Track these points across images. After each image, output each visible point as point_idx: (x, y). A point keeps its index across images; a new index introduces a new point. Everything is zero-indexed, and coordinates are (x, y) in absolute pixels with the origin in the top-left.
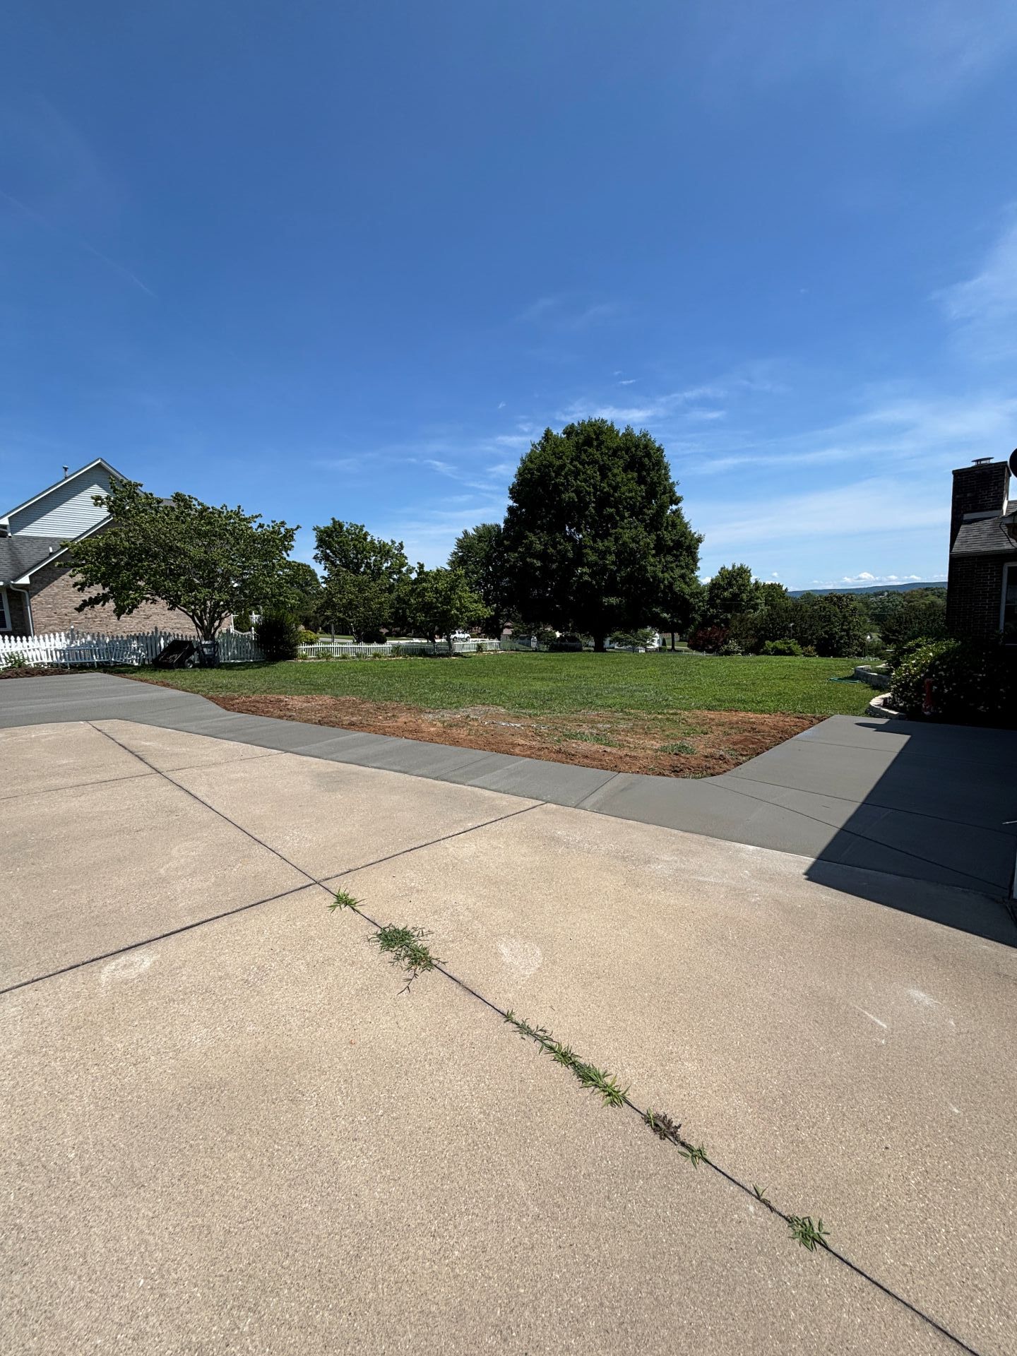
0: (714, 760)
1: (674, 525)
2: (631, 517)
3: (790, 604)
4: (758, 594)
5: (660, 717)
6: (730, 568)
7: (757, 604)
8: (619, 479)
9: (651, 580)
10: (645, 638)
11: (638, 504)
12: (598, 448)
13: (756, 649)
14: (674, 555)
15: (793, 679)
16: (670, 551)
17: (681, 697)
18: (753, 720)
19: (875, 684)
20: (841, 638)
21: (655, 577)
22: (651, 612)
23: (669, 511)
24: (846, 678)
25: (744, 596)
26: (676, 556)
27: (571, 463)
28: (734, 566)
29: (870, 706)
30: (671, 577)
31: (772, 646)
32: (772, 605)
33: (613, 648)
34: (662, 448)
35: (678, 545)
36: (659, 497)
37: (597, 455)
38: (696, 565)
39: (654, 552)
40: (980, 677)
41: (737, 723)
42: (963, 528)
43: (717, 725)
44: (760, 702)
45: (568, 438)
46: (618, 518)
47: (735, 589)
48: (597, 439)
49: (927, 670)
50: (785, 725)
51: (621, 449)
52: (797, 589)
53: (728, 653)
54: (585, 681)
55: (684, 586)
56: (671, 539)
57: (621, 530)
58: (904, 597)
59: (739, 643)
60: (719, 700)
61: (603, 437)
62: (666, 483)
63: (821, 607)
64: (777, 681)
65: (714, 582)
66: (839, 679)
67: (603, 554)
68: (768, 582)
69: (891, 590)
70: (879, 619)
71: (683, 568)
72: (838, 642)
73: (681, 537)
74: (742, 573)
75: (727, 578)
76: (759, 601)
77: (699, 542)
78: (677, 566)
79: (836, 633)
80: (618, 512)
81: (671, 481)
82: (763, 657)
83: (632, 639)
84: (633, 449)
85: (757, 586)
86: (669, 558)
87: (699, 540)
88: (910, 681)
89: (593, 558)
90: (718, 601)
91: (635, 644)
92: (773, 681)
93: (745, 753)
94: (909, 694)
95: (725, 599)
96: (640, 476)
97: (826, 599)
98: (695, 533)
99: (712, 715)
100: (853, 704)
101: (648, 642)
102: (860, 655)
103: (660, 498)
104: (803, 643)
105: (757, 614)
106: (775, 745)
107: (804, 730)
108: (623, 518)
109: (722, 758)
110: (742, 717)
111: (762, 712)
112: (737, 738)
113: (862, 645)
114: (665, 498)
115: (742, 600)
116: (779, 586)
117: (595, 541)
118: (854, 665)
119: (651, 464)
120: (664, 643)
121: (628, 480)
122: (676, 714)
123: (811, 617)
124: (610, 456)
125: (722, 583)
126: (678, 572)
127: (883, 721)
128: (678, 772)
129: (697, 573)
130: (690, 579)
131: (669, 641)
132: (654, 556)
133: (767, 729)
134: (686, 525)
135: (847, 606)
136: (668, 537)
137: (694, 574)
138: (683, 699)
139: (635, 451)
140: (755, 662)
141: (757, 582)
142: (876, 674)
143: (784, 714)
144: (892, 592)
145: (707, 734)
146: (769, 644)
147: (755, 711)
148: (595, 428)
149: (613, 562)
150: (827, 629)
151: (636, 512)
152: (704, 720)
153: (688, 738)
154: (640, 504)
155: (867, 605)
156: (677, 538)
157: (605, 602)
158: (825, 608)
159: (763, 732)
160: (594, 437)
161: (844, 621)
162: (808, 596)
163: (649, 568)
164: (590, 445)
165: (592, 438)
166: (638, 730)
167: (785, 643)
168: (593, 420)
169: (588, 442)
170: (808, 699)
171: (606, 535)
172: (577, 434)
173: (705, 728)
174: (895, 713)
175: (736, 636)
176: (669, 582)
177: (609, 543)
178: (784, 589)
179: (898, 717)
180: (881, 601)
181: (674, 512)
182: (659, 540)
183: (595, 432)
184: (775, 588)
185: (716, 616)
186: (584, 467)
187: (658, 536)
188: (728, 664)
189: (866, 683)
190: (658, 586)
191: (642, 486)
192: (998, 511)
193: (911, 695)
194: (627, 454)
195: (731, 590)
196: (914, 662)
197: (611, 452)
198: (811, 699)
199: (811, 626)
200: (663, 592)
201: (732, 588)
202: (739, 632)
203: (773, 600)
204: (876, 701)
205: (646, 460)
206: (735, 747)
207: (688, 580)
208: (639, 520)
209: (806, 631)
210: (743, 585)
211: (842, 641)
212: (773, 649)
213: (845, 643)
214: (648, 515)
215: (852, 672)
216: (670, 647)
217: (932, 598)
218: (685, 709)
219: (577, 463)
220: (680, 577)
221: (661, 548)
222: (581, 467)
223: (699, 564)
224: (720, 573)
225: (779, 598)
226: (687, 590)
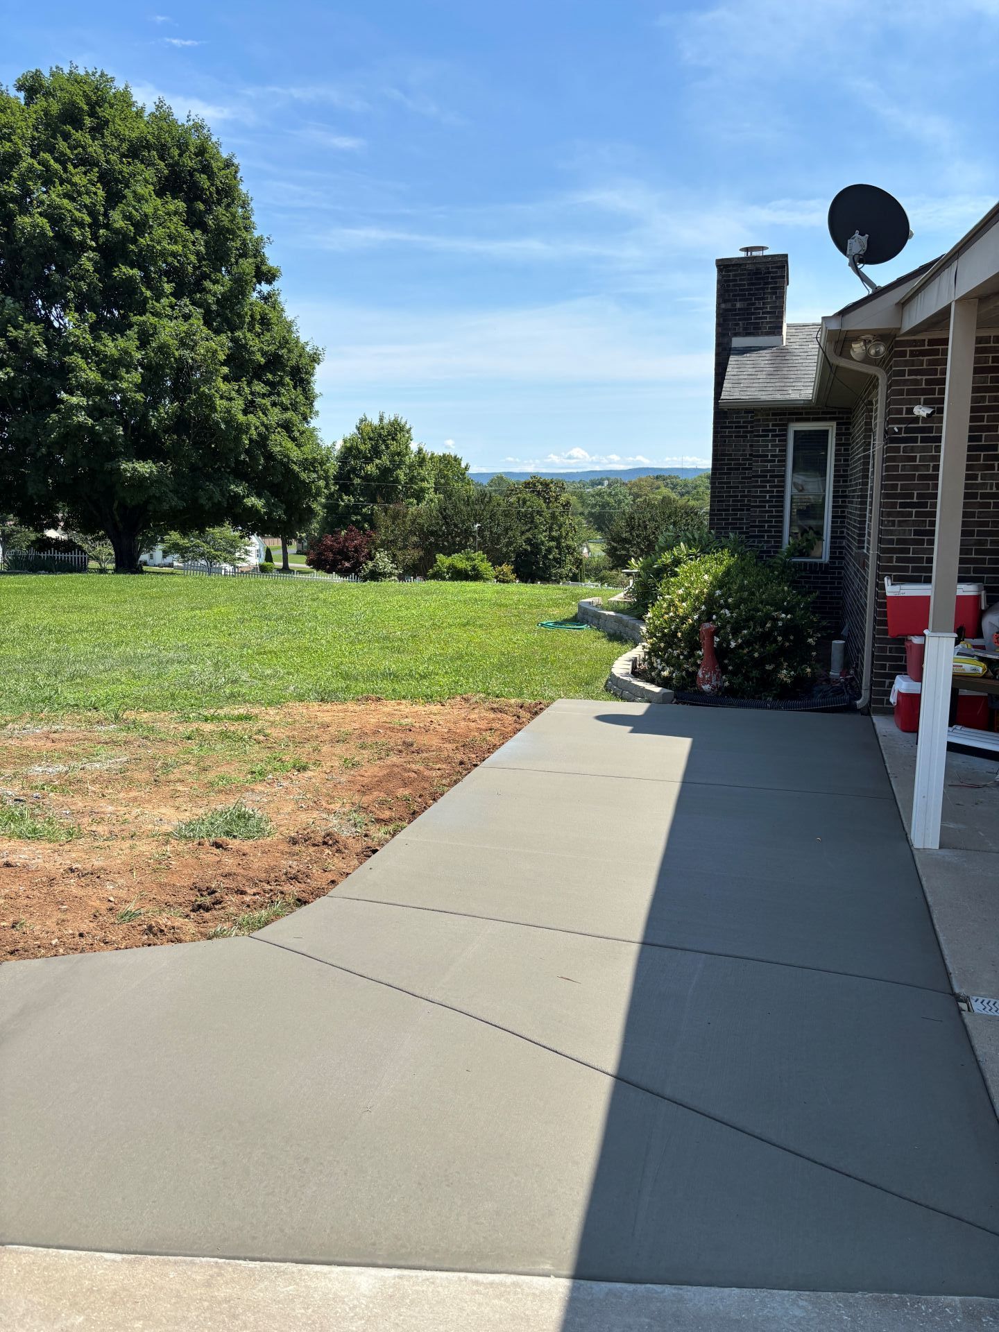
0: (312, 849)
1: (265, 322)
2: (177, 294)
3: (474, 492)
4: (423, 472)
5: (208, 727)
6: (376, 422)
7: (422, 490)
8: (148, 209)
9: (223, 426)
10: (232, 546)
11: (190, 269)
12: (97, 131)
13: (420, 569)
14: (267, 383)
15: (481, 626)
16: (258, 373)
17: (269, 672)
18: (409, 720)
19: (612, 631)
20: (549, 550)
21: (230, 420)
22: (224, 492)
23: (255, 294)
24: (566, 621)
25: (401, 475)
26: (272, 384)
27: (34, 155)
28: (381, 420)
29: (612, 675)
30: (263, 424)
31: (447, 564)
32: (445, 492)
33: (171, 565)
34: (236, 161)
35: (274, 362)
36: (233, 260)
37: (95, 148)
38: (311, 404)
39: (225, 370)
40: (782, 619)
41: (376, 733)
42: (733, 359)
43: (331, 741)
44: (424, 677)
45: (30, 100)
46: (148, 294)
47: (385, 460)
48: (92, 114)
49: (703, 607)
50: (470, 730)
51: (148, 147)
52: (484, 470)
53: (375, 576)
54: (58, 642)
55: (290, 444)
56: (261, 350)
57: (153, 320)
58: (630, 489)
59: (394, 559)
60: (346, 676)
61: (105, 112)
62: (244, 235)
63: (519, 498)
64: (455, 630)
65: (348, 445)
66: (556, 623)
67: (112, 367)
68: (439, 452)
69: (613, 478)
70: (600, 521)
71: (285, 409)
72: (545, 557)
73: (281, 347)
74: (396, 431)
75: (370, 439)
76: (425, 485)
77: (315, 361)
78: (274, 404)
79: (542, 543)
80: (147, 280)
81: (256, 234)
82: (433, 583)
83: (205, 548)
84: (176, 152)
85: (422, 460)
86: (259, 387)
87: (315, 359)
88: (677, 628)
89: (92, 375)
90: (357, 481)
91: (211, 559)
92: (448, 630)
93: (386, 814)
94: (676, 653)
95: (367, 478)
96: (191, 211)
97: (527, 485)
98: (307, 343)
99: (326, 713)
100: (583, 673)
101: (237, 555)
102: (575, 578)
103: (237, 262)
104: (496, 561)
105: (423, 505)
106: (450, 785)
107: (505, 737)
108: (159, 295)
109: (329, 840)
110: (390, 714)
111: (429, 698)
112: (372, 771)
113: (578, 562)
114: (247, 265)
115: (397, 481)
116: (456, 459)
117: (97, 338)
118: (575, 597)
119: (213, 189)
120: (269, 557)
121: (168, 214)
122: (247, 718)
123: (506, 514)
124: (123, 155)
125: (362, 447)
126: (275, 416)
127: (638, 708)
128: (208, 910)
129: (314, 423)
130: (302, 433)
131: (277, 554)
132: (226, 379)
133: (436, 742)
134: (289, 327)
135: (556, 499)
136: (257, 347)
137: (308, 423)
138: (270, 677)
139: (180, 155)
140: (417, 594)
141: (420, 451)
142: (612, 613)
143: (467, 700)
144: (613, 479)
145: (305, 768)
146: (443, 560)
147: (414, 698)
148: (86, 88)
149: (136, 385)
150: (529, 535)
151: (188, 286)
152: (306, 729)
153: (259, 788)
154: (195, 268)
155: (581, 497)
156: (272, 348)
157: (125, 470)
158: (525, 502)
159: (428, 751)
160: (86, 108)
161: (552, 524)
162: (499, 480)
163: (218, 402)
164: (78, 125)
165: (81, 109)
166: (137, 775)
167: (467, 559)
168: (82, 72)
169: (71, 116)
170: (507, 664)
171: (119, 328)
172: (48, 94)
173: (304, 753)
174: (657, 689)
175: (386, 545)
176: (259, 434)
177: (128, 343)
178: (463, 465)
179: (663, 699)
180: (600, 494)
181: (266, 298)
182: (239, 348)
183: (86, 96)
184: (449, 463)
185: (356, 509)
186: (65, 170)
187: (234, 340)
188: (371, 597)
189: (598, 629)
190: (237, 440)
191: (198, 233)
192: (777, 337)
193: (678, 655)
194: (162, 158)
195: (378, 461)
196: (680, 592)
197: (125, 146)
198: (513, 665)
199: (507, 530)
200: (247, 452)
201: (380, 459)
202: (391, 538)
203: (447, 484)
204: (621, 667)
205: (203, 180)
206: (366, 800)
207: (297, 434)
208: (193, 303)
209: (499, 538)
210: (399, 454)
211: (551, 557)
212: (449, 568)
213: (555, 559)
214: (214, 295)
215: (573, 610)
216: (280, 564)
217: (665, 491)
218: (270, 704)
219: (47, 156)
220: (282, 426)
221: (239, 365)
222: (57, 166)
223: (317, 405)
224: (358, 429)
225: (457, 482)
226: (295, 453)
